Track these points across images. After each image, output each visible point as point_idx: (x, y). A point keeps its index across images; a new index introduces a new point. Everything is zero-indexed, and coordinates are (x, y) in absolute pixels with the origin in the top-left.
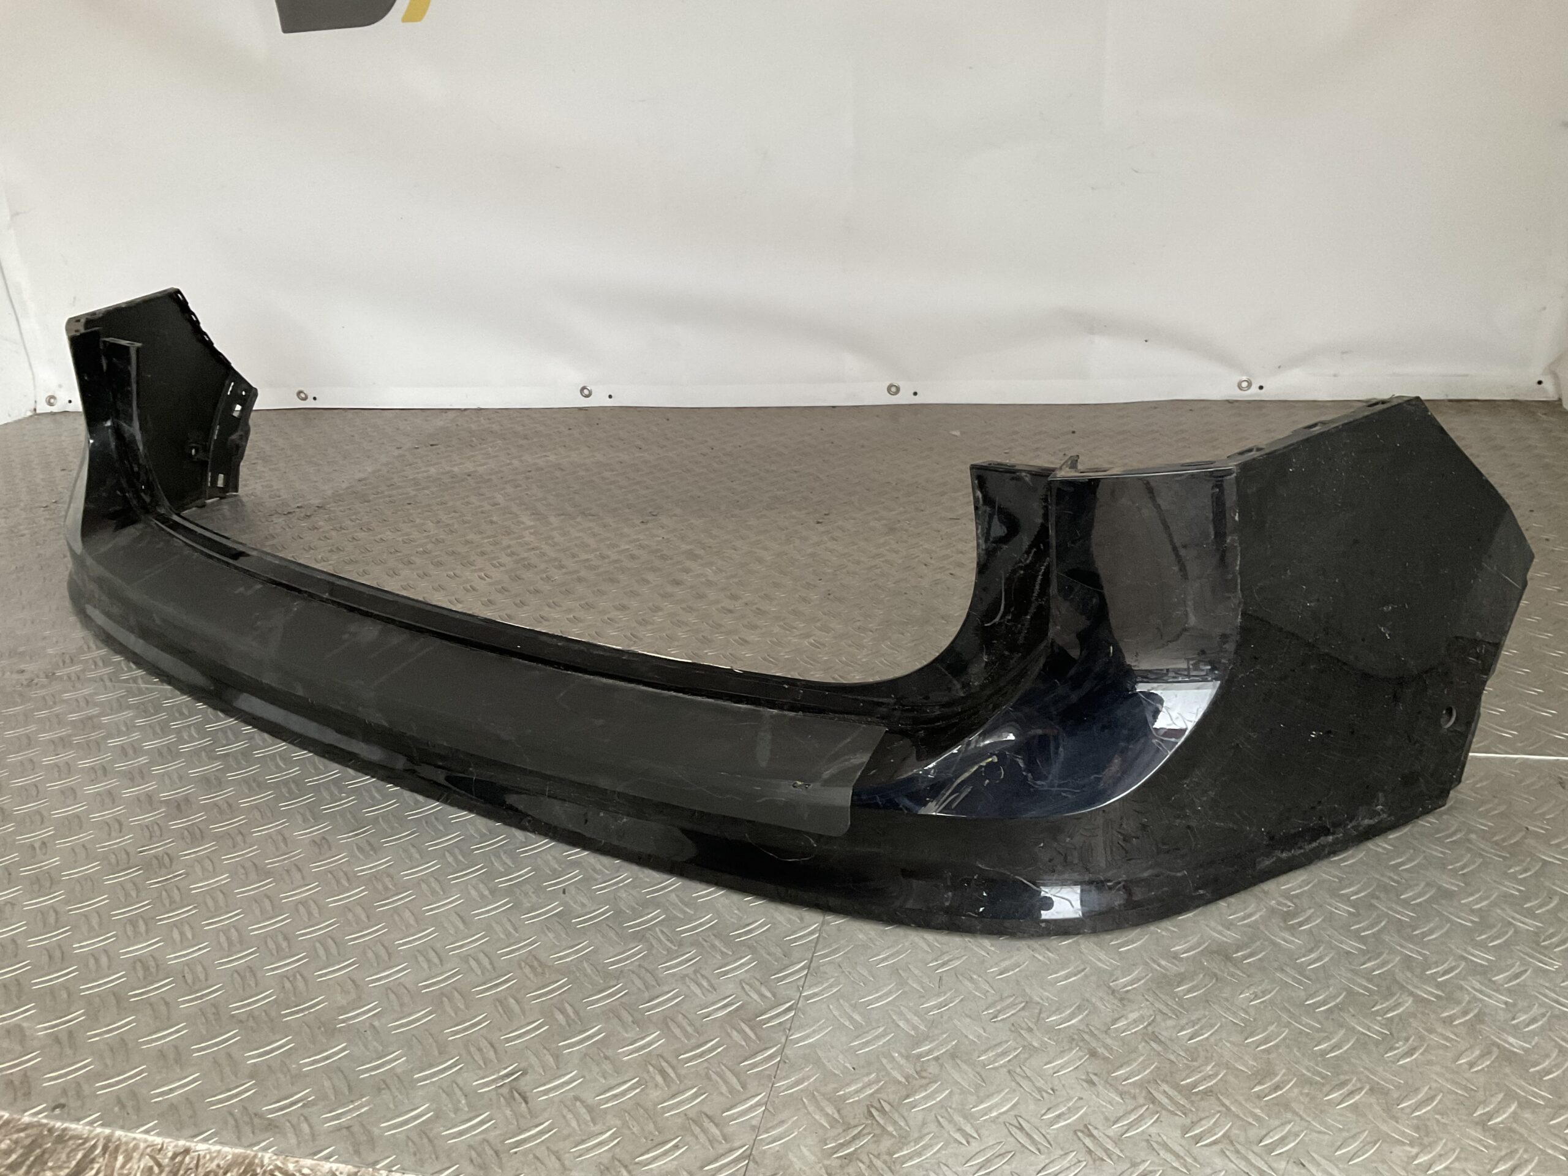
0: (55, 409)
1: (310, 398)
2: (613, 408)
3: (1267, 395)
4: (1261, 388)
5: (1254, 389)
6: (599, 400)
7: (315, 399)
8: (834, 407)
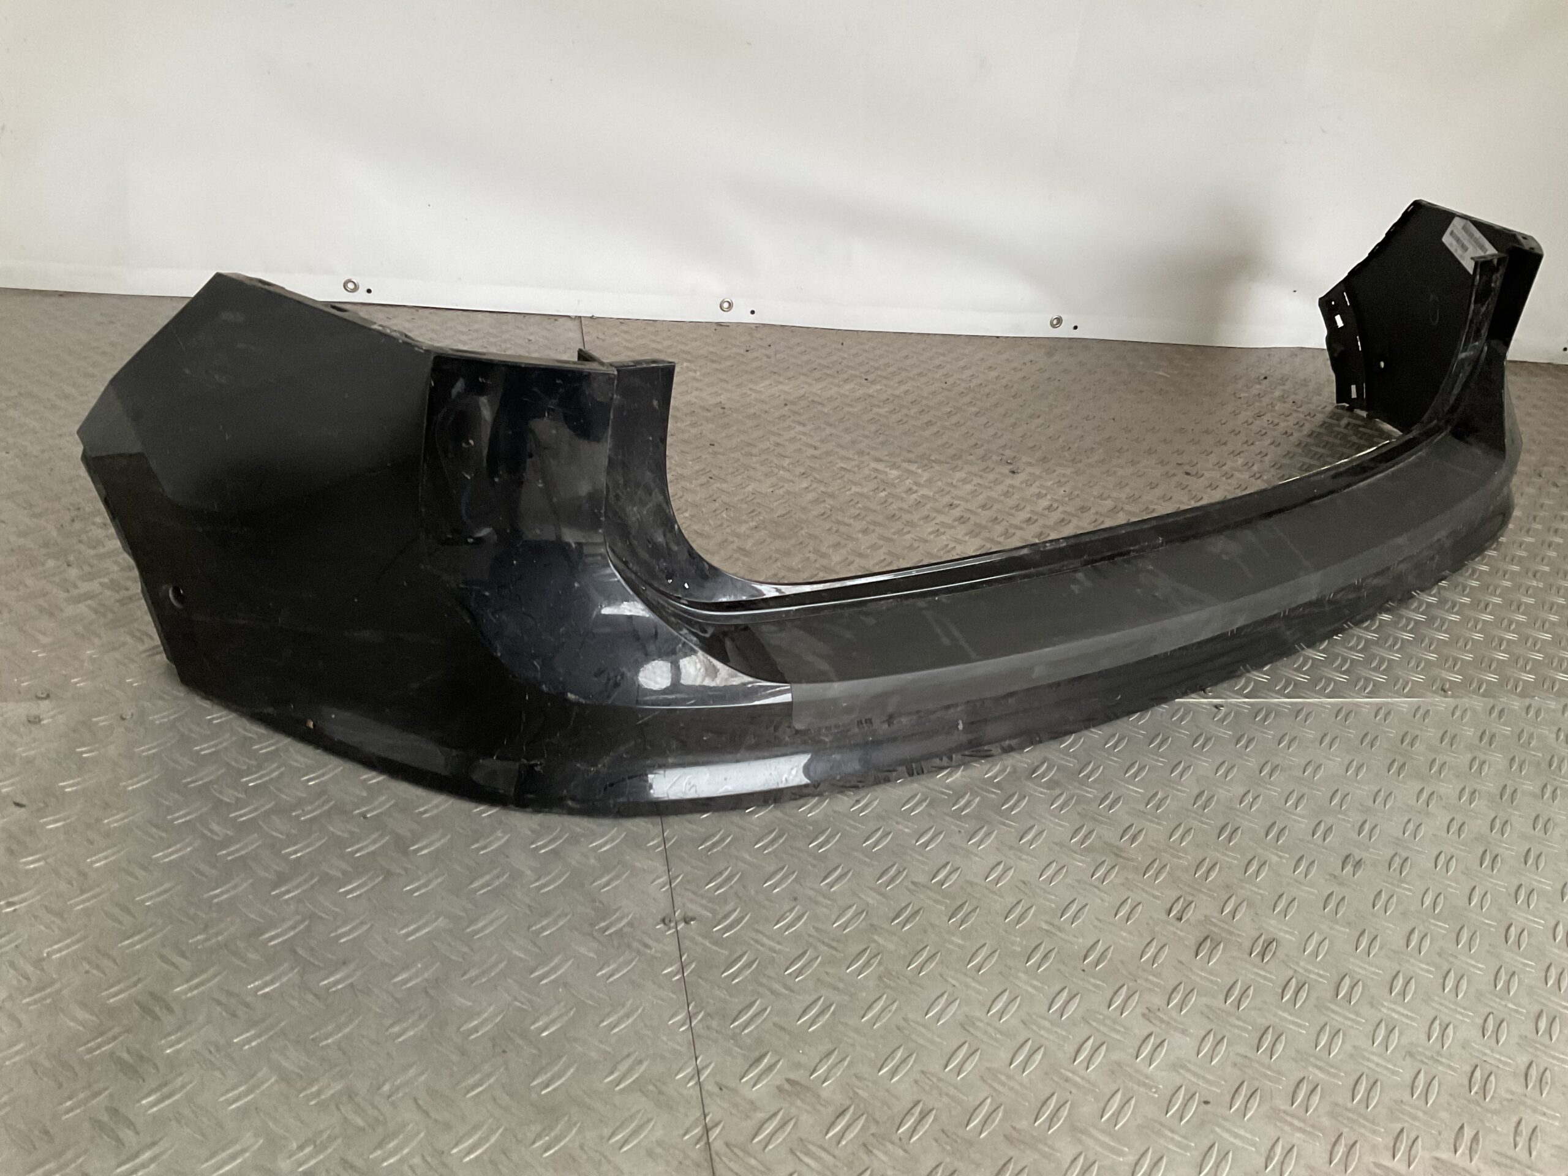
1: (363, 290)
2: (758, 326)
6: (739, 315)
7: (369, 291)
8: (998, 337)
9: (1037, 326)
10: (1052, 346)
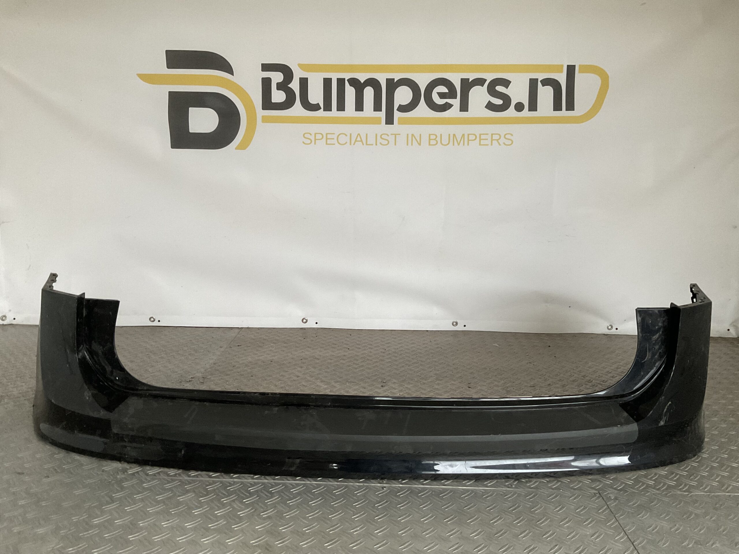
0: (5, 323)
1: (157, 320)
2: (318, 329)
3: (620, 332)
4: (617, 329)
5: (614, 329)
6: (311, 324)
7: (159, 321)
8: (427, 331)
9: (446, 325)
10: (455, 334)
